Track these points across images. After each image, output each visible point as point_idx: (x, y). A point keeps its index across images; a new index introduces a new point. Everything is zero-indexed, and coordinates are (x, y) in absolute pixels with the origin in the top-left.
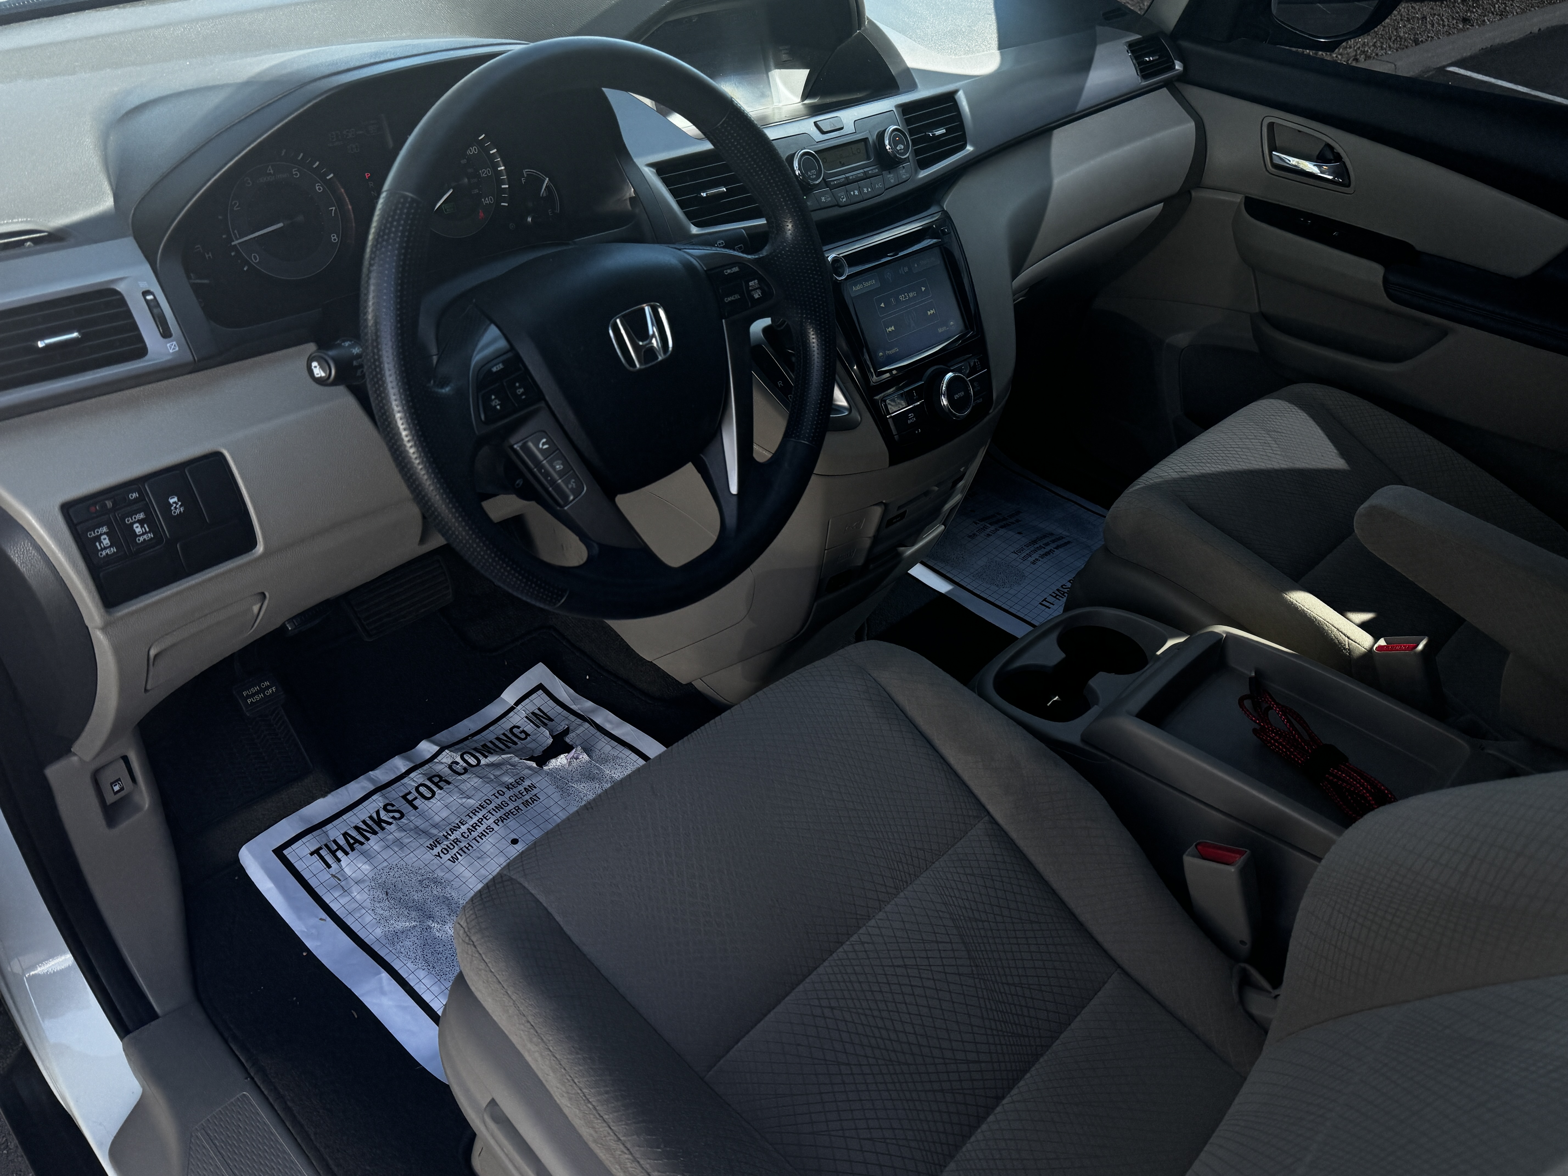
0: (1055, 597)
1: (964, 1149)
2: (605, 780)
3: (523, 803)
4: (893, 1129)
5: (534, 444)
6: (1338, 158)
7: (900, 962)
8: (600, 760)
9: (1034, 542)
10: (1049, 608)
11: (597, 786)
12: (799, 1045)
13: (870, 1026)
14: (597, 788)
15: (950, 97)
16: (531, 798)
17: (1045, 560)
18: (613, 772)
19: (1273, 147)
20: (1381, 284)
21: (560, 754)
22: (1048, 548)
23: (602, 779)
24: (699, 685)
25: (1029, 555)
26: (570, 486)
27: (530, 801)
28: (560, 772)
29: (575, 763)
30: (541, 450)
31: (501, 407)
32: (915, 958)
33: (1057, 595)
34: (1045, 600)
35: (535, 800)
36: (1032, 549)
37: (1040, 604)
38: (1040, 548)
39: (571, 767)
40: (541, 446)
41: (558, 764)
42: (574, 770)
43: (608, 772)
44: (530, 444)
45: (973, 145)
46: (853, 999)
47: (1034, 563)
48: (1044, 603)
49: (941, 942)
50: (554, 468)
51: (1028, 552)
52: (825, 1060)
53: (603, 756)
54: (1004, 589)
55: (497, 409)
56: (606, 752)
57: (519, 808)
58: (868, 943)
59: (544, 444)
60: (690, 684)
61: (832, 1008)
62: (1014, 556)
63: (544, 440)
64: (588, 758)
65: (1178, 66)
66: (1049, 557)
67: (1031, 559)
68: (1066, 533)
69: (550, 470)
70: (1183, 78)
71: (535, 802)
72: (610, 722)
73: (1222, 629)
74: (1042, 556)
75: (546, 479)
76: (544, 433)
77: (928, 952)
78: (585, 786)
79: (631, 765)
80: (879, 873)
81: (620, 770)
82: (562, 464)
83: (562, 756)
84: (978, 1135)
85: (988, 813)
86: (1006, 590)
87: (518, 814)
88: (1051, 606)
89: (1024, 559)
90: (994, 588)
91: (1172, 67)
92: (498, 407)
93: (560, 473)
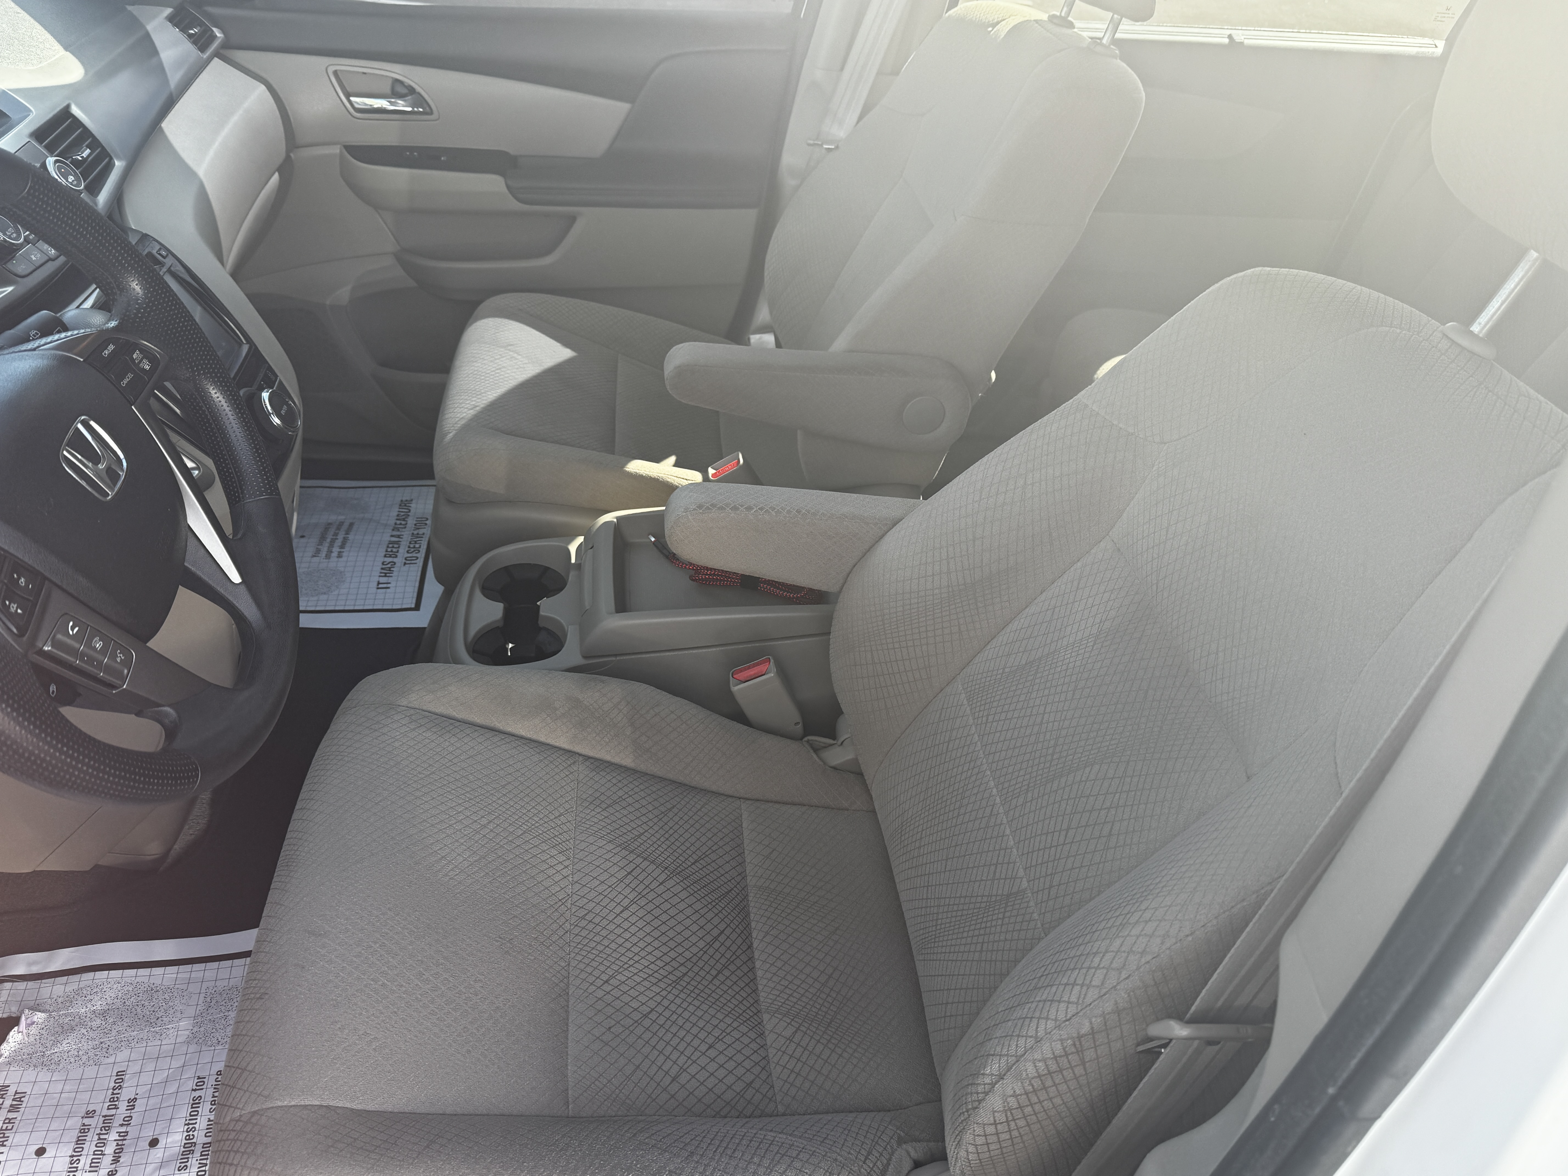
0: (385, 576)
1: (762, 999)
2: (88, 1019)
3: (9, 1111)
4: (716, 1026)
5: (63, 635)
6: (412, 91)
7: (620, 909)
8: (60, 1005)
9: (323, 538)
10: (388, 588)
11: (84, 1031)
12: (610, 1028)
13: (641, 971)
14: (86, 1033)
15: (65, 114)
16: (14, 1100)
17: (347, 549)
18: (89, 1006)
19: (348, 95)
20: (507, 191)
21: (8, 1033)
22: (340, 537)
23: (82, 1021)
24: (108, 860)
25: (330, 552)
26: (119, 660)
27: (15, 1103)
28: (24, 1051)
29: (34, 1030)
30: (73, 637)
31: (21, 609)
32: (626, 897)
33: (386, 573)
34: (379, 583)
35: (21, 1098)
36: (327, 545)
37: (378, 588)
38: (333, 541)
39: (30, 1037)
40: (71, 632)
41: (12, 1045)
42: (38, 1037)
43: (83, 1010)
44: (59, 636)
45: (119, 159)
46: (614, 963)
47: (340, 556)
48: (381, 586)
49: (632, 871)
50: (95, 649)
51: (326, 549)
52: (636, 1022)
53: (60, 1000)
54: (334, 593)
55: (19, 614)
56: (61, 993)
57: (10, 1120)
58: (586, 915)
59: (73, 629)
60: (97, 867)
61: (606, 982)
62: (316, 559)
63: (71, 624)
64: (43, 1014)
65: (218, 33)
66: (348, 545)
67: (335, 554)
68: (341, 518)
69: (91, 653)
70: (226, 45)
71: (22, 1099)
72: (35, 963)
73: (610, 517)
74: (342, 546)
75: (93, 666)
76: (66, 616)
77: (630, 885)
78: (69, 1041)
79: (105, 984)
80: (549, 856)
81: (96, 998)
82: (100, 640)
83: (12, 1033)
84: (761, 983)
85: (580, 755)
86: (336, 592)
87: (16, 1126)
88: (389, 585)
89: (328, 557)
90: (325, 597)
91: (213, 37)
92: (19, 611)
93: (104, 651)
